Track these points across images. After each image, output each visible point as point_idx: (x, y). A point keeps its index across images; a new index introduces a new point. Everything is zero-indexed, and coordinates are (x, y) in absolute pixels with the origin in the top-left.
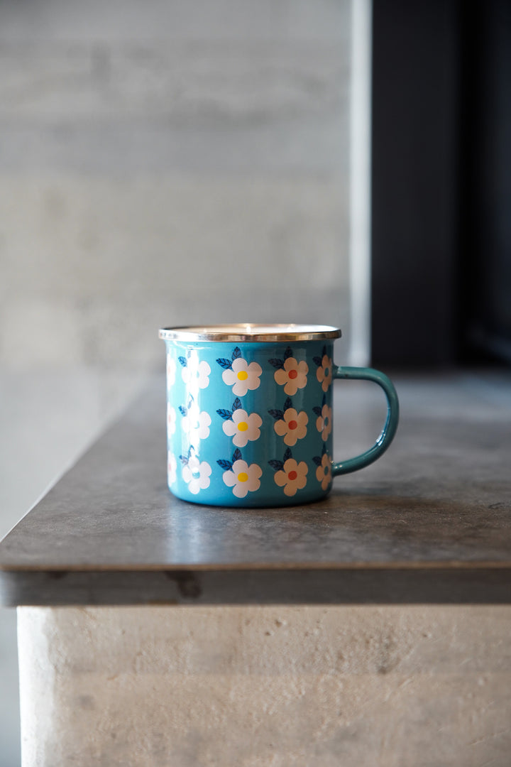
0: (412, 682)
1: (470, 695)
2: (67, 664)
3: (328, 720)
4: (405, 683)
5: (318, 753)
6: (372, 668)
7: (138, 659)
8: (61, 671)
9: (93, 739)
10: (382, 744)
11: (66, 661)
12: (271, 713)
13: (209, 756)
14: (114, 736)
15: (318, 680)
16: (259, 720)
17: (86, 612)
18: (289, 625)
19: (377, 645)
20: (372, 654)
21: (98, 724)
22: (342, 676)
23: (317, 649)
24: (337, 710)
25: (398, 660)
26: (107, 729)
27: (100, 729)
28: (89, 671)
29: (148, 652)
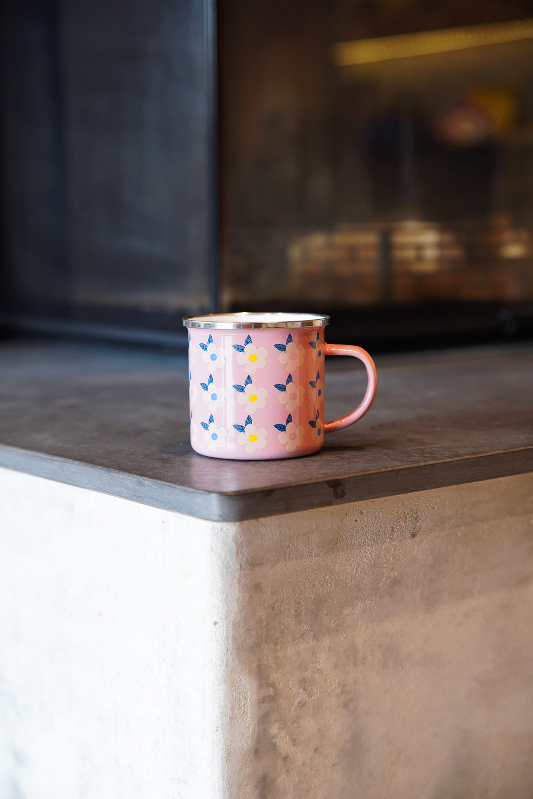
0: (427, 540)
1: (454, 544)
2: (247, 562)
3: (386, 574)
4: (424, 542)
5: (381, 597)
6: (408, 534)
7: (288, 550)
8: (243, 568)
9: (261, 613)
10: (413, 584)
11: (247, 559)
12: (357, 575)
13: (325, 612)
14: (273, 609)
15: (381, 548)
16: (351, 581)
17: (259, 521)
19: (411, 519)
20: (408, 526)
21: (265, 602)
22: (394, 543)
23: (381, 527)
24: (391, 566)
25: (421, 526)
26: (269, 604)
27: (265, 605)
28: (260, 564)
29: (293, 545)
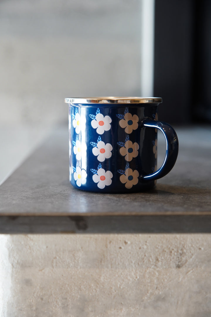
0: (193, 272)
2: (18, 263)
3: (150, 291)
4: (190, 273)
5: (145, 307)
6: (173, 265)
7: (54, 260)
8: (15, 266)
9: (31, 301)
10: (178, 303)
11: (18, 261)
12: (121, 287)
13: (90, 309)
14: (42, 299)
15: (146, 271)
16: (116, 291)
17: (28, 237)
18: (132, 243)
19: (176, 254)
20: (173, 258)
21: (34, 293)
22: (158, 269)
23: (145, 256)
24: (155, 286)
25: (186, 261)
26: (38, 295)
27: (35, 295)
28: (29, 267)
29: (60, 257)
